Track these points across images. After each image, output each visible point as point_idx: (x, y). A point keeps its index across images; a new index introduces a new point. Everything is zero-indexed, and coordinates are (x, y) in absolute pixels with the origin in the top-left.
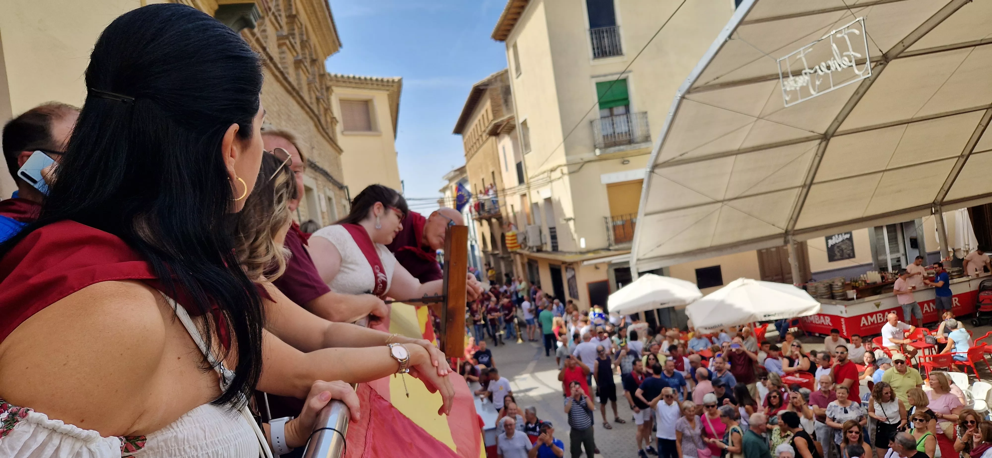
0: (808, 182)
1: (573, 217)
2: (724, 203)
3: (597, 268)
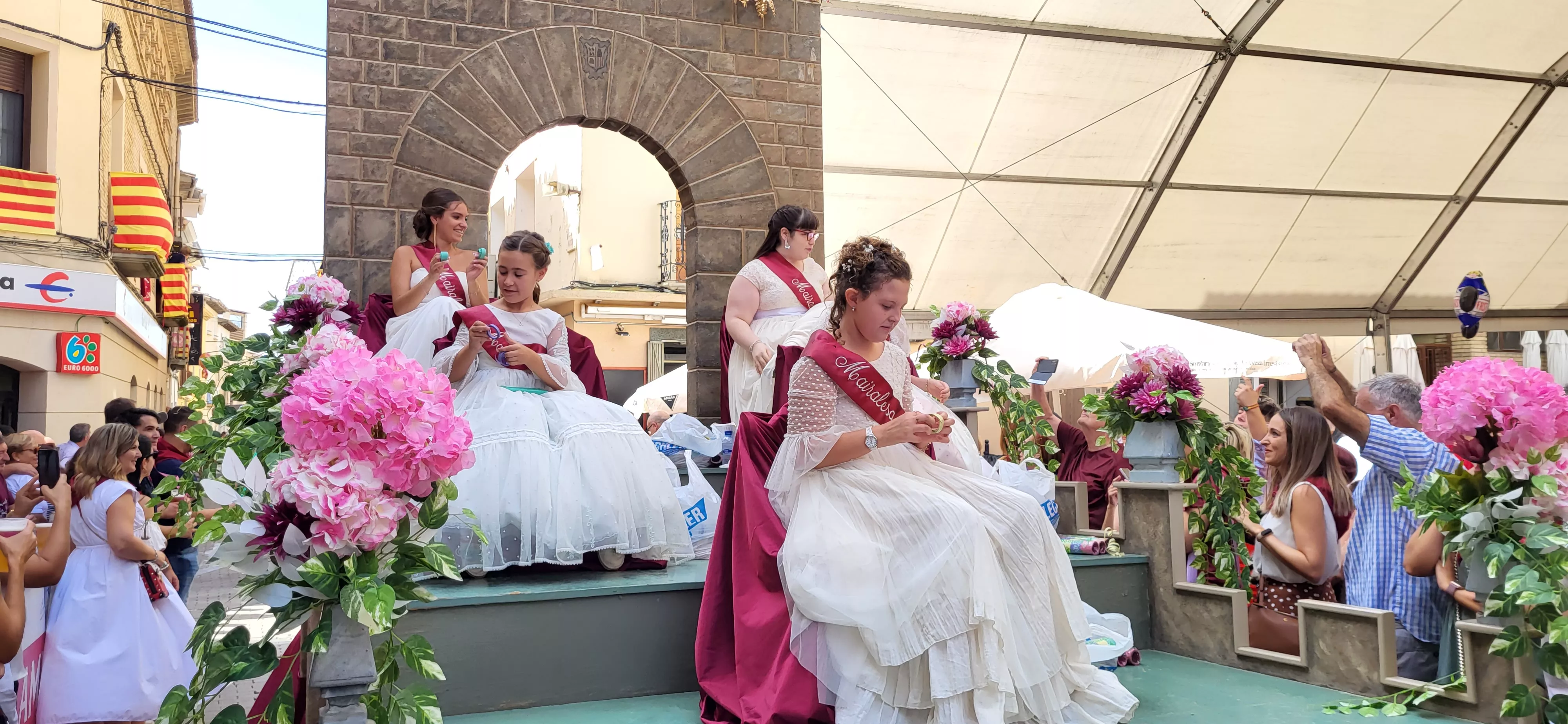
0: (1159, 179)
1: (579, 190)
2: (973, 182)
3: (620, 332)
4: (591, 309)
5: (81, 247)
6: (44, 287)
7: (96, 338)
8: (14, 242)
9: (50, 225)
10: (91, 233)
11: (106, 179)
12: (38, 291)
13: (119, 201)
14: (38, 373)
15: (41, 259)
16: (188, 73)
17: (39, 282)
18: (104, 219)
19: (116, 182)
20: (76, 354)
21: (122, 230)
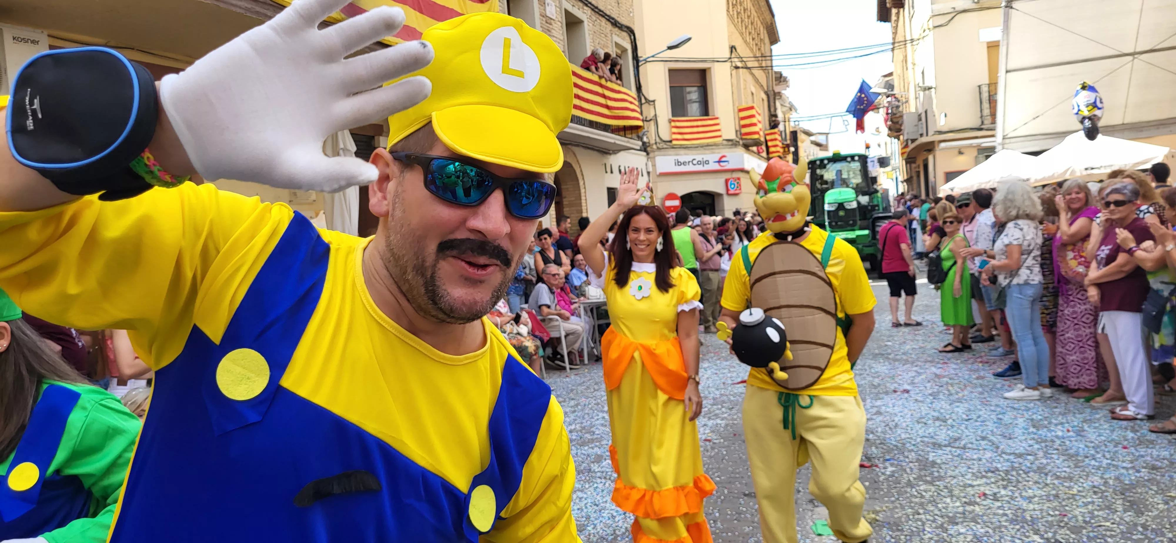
1: (934, 86)
2: (1136, 56)
3: (960, 153)
4: (943, 145)
5: (730, 143)
6: (719, 162)
7: (739, 179)
8: (708, 145)
9: (720, 136)
10: (732, 136)
11: (736, 110)
12: (717, 164)
13: (743, 118)
14: (720, 195)
15: (717, 151)
16: (772, 24)
17: (717, 160)
18: (738, 128)
19: (741, 110)
20: (733, 186)
21: (744, 130)
